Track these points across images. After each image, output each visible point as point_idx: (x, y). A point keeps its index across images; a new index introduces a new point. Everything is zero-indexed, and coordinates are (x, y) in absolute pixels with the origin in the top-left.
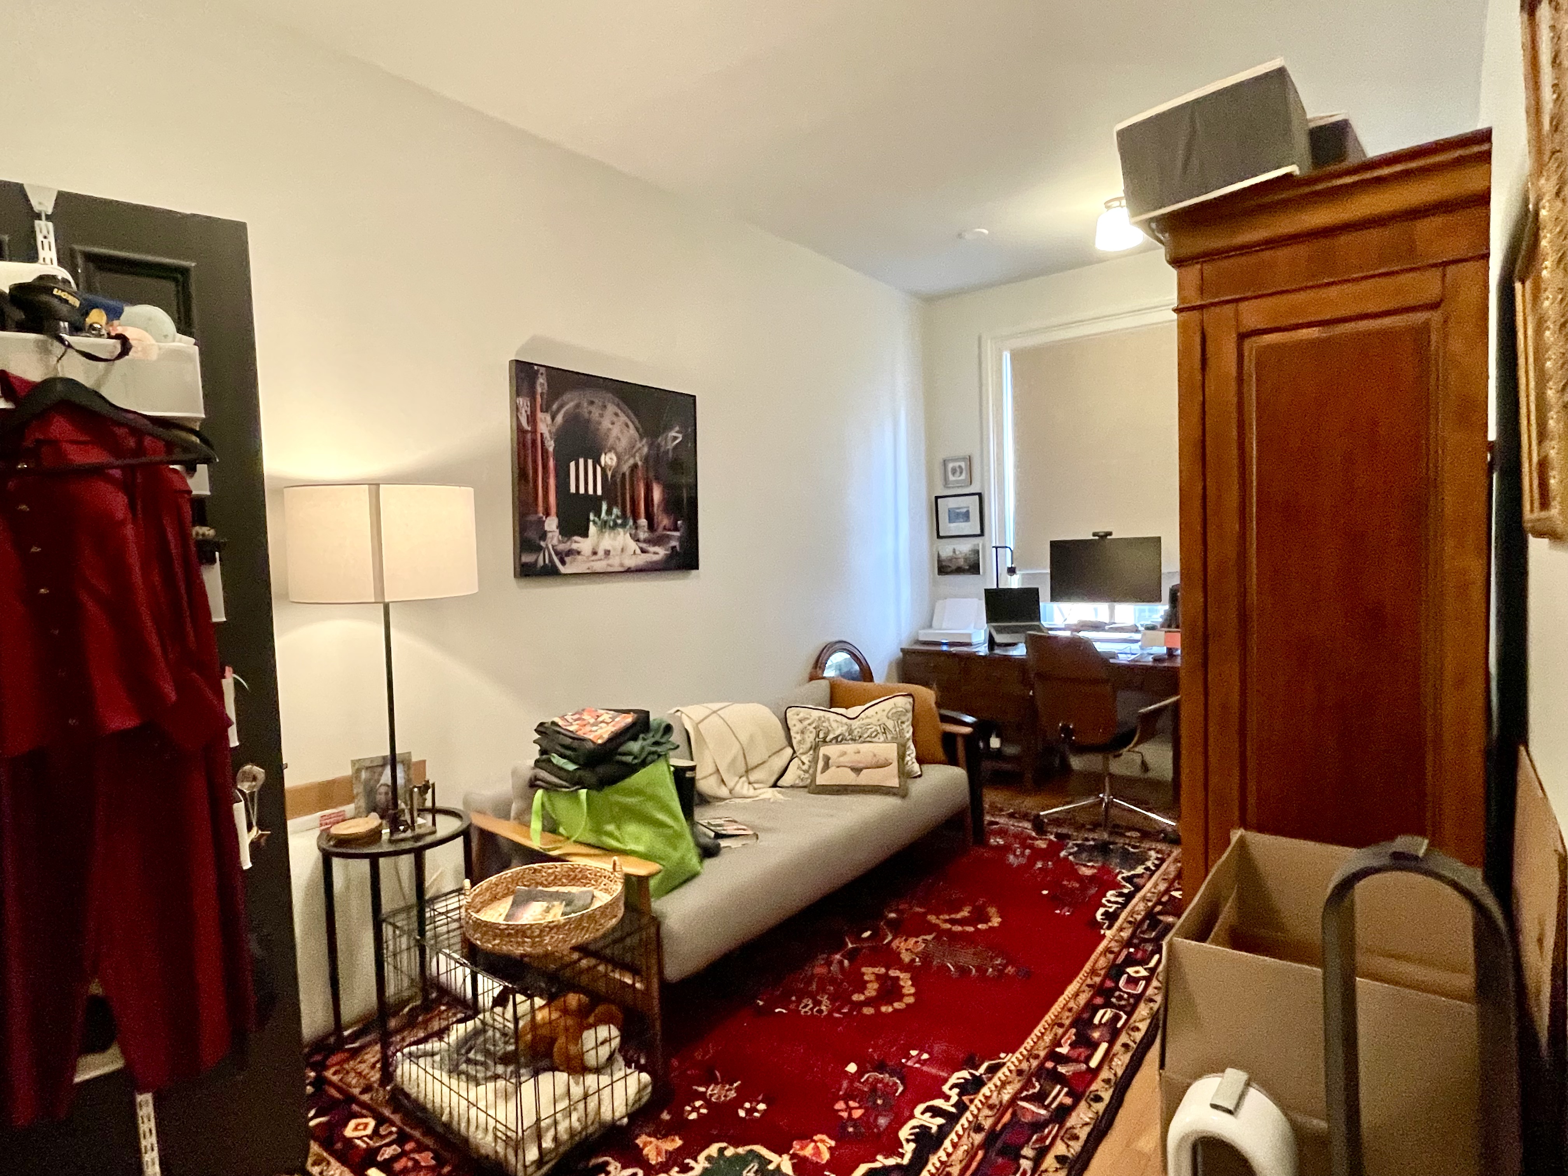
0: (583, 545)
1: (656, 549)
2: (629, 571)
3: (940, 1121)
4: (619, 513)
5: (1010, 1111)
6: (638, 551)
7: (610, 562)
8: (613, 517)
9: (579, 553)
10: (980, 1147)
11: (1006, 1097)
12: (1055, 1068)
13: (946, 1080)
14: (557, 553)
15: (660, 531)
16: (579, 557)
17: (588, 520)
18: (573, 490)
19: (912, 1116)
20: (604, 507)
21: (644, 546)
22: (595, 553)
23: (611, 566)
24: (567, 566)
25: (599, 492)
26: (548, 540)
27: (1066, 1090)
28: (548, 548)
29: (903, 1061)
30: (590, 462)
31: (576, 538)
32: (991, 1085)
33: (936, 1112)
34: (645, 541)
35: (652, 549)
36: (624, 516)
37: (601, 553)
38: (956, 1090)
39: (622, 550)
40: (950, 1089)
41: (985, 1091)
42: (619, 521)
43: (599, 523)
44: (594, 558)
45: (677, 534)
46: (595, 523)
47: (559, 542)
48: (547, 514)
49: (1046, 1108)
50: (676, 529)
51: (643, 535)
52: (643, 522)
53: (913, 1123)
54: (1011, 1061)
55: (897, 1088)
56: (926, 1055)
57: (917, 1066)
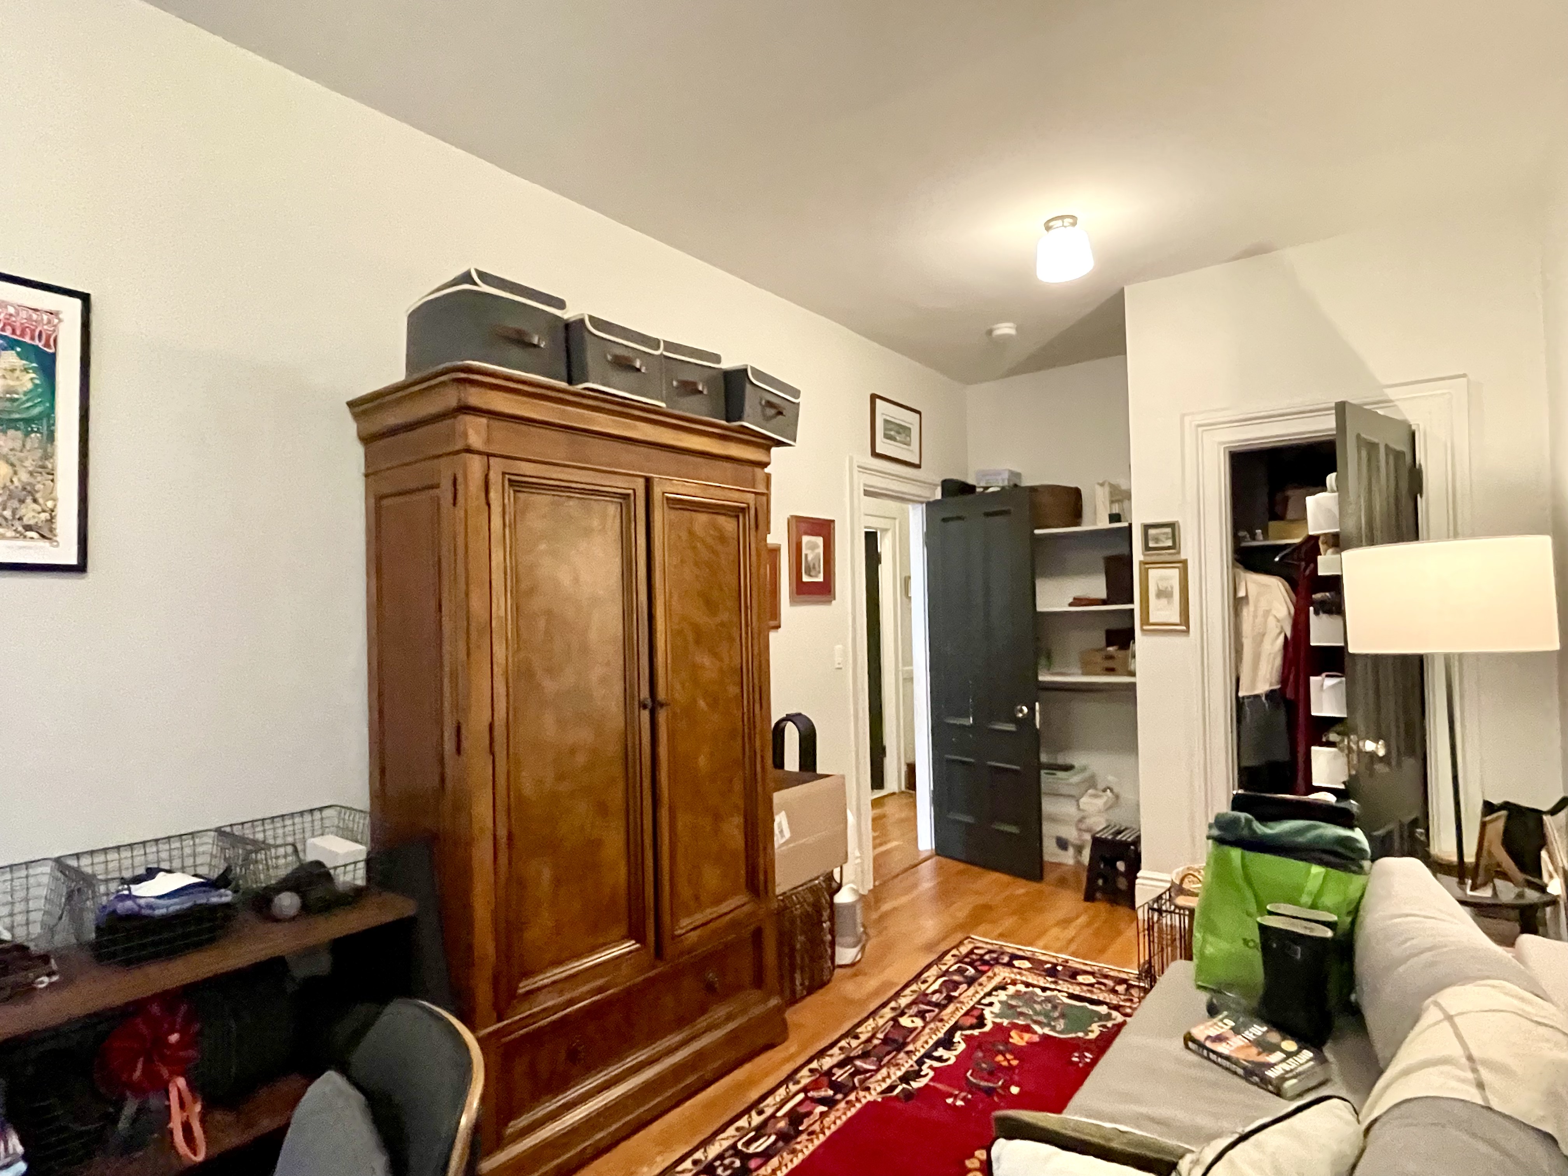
3: (936, 1054)
5: (882, 1063)
10: (908, 1043)
11: (884, 1072)
12: (835, 1094)
13: (932, 1080)
19: (957, 1057)
27: (833, 1078)
29: (970, 1096)
32: (894, 1078)
33: (940, 1059)
38: (922, 1073)
40: (927, 1075)
41: (899, 1074)
49: (855, 1066)
53: (957, 1053)
54: (873, 1096)
55: (971, 1075)
56: (950, 1101)
57: (957, 1092)
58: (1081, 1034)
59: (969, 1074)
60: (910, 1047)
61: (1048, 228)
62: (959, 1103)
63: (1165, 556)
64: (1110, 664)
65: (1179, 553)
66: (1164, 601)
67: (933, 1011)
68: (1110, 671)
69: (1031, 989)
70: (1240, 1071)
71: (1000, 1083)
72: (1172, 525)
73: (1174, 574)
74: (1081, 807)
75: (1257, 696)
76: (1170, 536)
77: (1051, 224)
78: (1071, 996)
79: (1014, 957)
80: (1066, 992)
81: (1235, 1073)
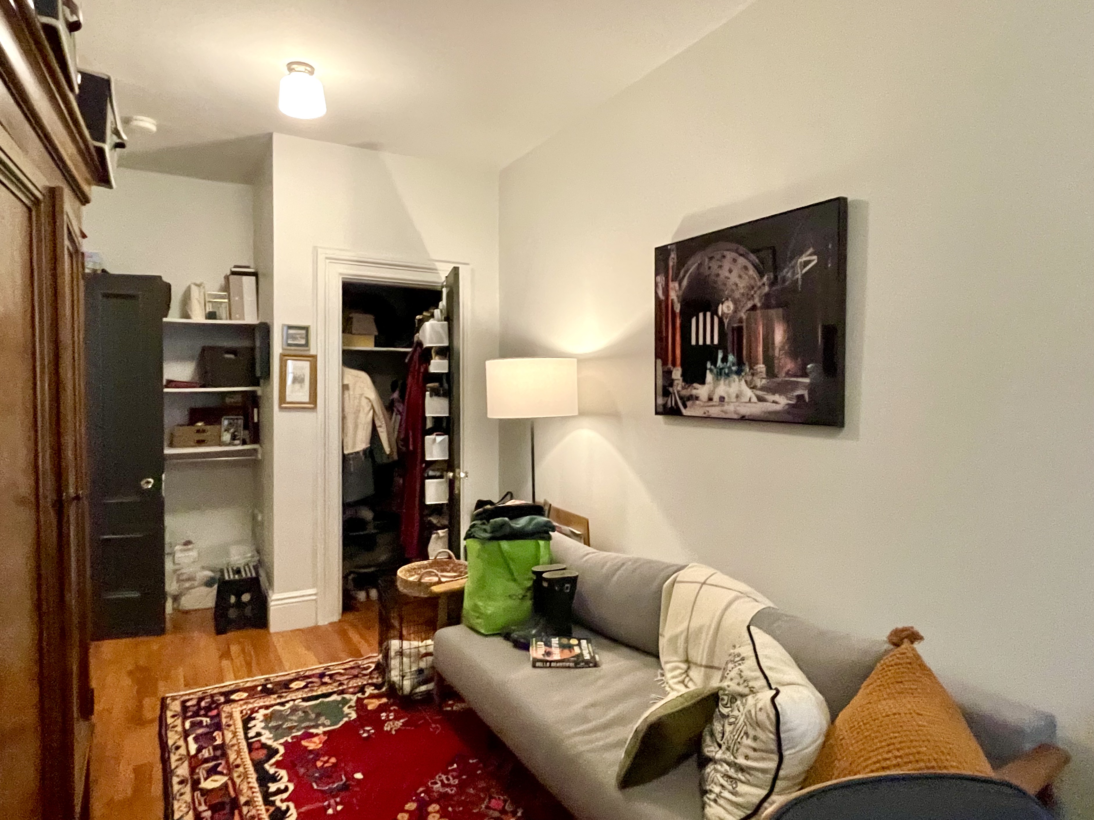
0: (702, 391)
1: (777, 397)
2: (743, 419)
3: (272, 790)
4: (735, 360)
6: (754, 399)
7: (726, 407)
8: (728, 364)
9: (697, 398)
10: (237, 798)
13: (297, 808)
14: (681, 398)
15: (782, 377)
16: (697, 402)
17: (706, 369)
18: (693, 342)
19: (290, 781)
20: (720, 355)
21: (760, 393)
22: (710, 399)
23: (725, 412)
24: (687, 409)
25: (716, 342)
26: (675, 388)
28: (674, 393)
29: (338, 800)
30: (708, 314)
31: (695, 385)
33: (280, 792)
34: (762, 389)
35: (770, 397)
36: (740, 363)
37: (716, 398)
38: (284, 809)
39: (737, 397)
40: (288, 807)
42: (734, 368)
43: (715, 371)
44: (711, 403)
45: (807, 380)
46: (711, 370)
47: (683, 388)
48: (674, 365)
50: (805, 375)
51: (759, 382)
52: (761, 367)
53: (286, 779)
55: (318, 785)
56: (330, 811)
57: (326, 803)
58: (346, 719)
59: (315, 787)
60: (243, 800)
61: (290, 70)
62: (339, 808)
63: (300, 351)
64: (201, 437)
65: (309, 350)
66: (297, 386)
67: (221, 764)
68: (200, 443)
69: (271, 709)
70: (572, 664)
71: (343, 777)
72: (306, 329)
73: (305, 366)
74: (176, 561)
75: (358, 453)
76: (304, 336)
77: (294, 66)
78: (304, 700)
79: (227, 694)
80: (300, 698)
81: (569, 667)
